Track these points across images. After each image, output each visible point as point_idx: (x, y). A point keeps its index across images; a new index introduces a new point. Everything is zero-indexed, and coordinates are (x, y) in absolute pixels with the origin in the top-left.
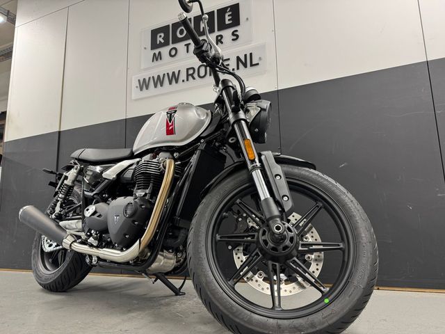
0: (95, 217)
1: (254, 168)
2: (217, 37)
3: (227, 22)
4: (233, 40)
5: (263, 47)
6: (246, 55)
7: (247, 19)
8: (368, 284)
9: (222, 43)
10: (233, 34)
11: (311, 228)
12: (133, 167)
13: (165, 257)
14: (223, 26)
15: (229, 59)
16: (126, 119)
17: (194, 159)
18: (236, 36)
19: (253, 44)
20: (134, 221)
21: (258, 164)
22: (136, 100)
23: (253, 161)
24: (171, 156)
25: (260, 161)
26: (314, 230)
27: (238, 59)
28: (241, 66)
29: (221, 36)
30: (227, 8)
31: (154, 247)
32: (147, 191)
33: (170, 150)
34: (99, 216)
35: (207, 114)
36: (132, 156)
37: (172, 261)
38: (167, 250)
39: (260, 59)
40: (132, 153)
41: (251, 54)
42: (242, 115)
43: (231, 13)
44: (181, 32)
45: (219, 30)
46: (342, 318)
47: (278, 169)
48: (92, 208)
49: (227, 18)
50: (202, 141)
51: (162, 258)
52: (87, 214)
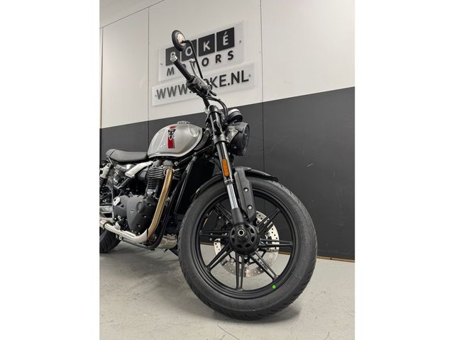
0: (119, 206)
1: (229, 183)
2: (217, 56)
3: (225, 44)
4: (229, 59)
5: (252, 66)
6: (238, 72)
7: (240, 41)
8: (305, 276)
9: (220, 61)
10: (229, 54)
11: (272, 226)
12: (146, 170)
13: (168, 239)
14: (221, 48)
15: (225, 75)
16: (148, 122)
17: (188, 168)
18: (231, 56)
19: (244, 64)
20: (143, 216)
21: (232, 180)
22: (156, 106)
23: (228, 177)
24: (172, 164)
25: (233, 177)
26: (274, 227)
27: (233, 75)
28: (235, 81)
29: (220, 56)
30: (224, 31)
31: (160, 232)
32: (155, 191)
33: (172, 159)
34: (122, 206)
35: (200, 132)
36: (147, 159)
37: (174, 241)
38: (170, 234)
39: (250, 76)
40: (147, 156)
41: (243, 71)
42: (223, 137)
43: (227, 36)
44: (189, 52)
45: (218, 50)
46: (284, 300)
47: (247, 183)
48: (118, 199)
49: (225, 40)
50: (195, 153)
51: (166, 240)
52: (115, 203)
